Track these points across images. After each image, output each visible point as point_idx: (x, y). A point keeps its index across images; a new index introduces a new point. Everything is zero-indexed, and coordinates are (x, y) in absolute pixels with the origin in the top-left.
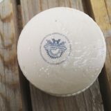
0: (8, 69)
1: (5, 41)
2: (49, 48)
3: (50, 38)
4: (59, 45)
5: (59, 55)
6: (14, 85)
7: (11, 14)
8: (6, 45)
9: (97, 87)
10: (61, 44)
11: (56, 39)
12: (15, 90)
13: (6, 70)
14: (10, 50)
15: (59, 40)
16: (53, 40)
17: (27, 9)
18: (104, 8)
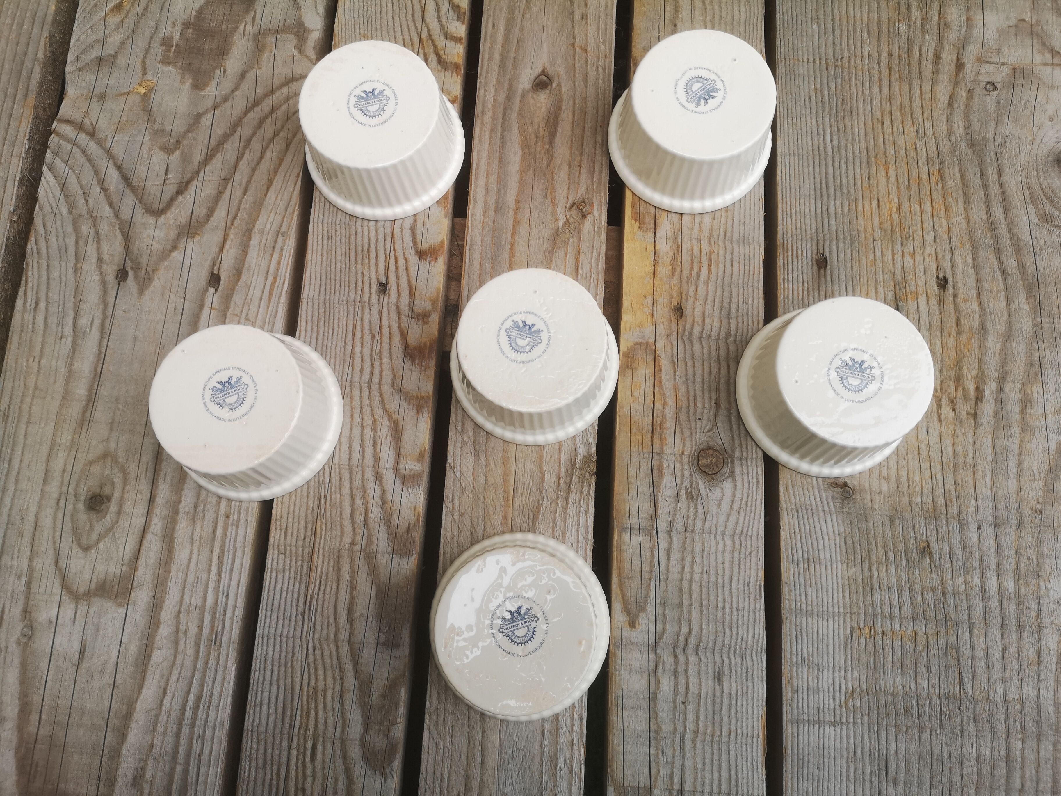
0: (413, 361)
1: (417, 302)
2: (514, 334)
3: (519, 319)
4: (530, 334)
5: (528, 348)
6: (419, 398)
7: (442, 242)
8: (417, 309)
9: (593, 439)
10: (535, 332)
11: (529, 322)
12: (419, 409)
13: (408, 364)
14: (424, 323)
15: (534, 325)
16: (524, 322)
17: (478, 239)
18: (649, 279)
